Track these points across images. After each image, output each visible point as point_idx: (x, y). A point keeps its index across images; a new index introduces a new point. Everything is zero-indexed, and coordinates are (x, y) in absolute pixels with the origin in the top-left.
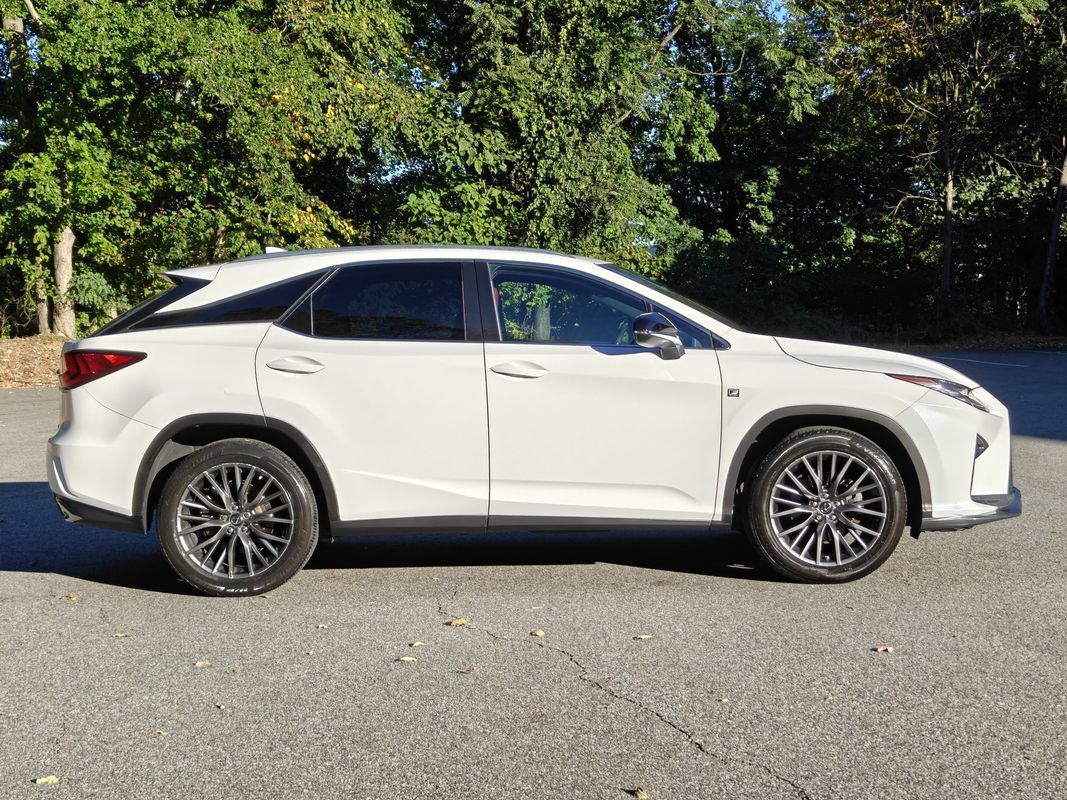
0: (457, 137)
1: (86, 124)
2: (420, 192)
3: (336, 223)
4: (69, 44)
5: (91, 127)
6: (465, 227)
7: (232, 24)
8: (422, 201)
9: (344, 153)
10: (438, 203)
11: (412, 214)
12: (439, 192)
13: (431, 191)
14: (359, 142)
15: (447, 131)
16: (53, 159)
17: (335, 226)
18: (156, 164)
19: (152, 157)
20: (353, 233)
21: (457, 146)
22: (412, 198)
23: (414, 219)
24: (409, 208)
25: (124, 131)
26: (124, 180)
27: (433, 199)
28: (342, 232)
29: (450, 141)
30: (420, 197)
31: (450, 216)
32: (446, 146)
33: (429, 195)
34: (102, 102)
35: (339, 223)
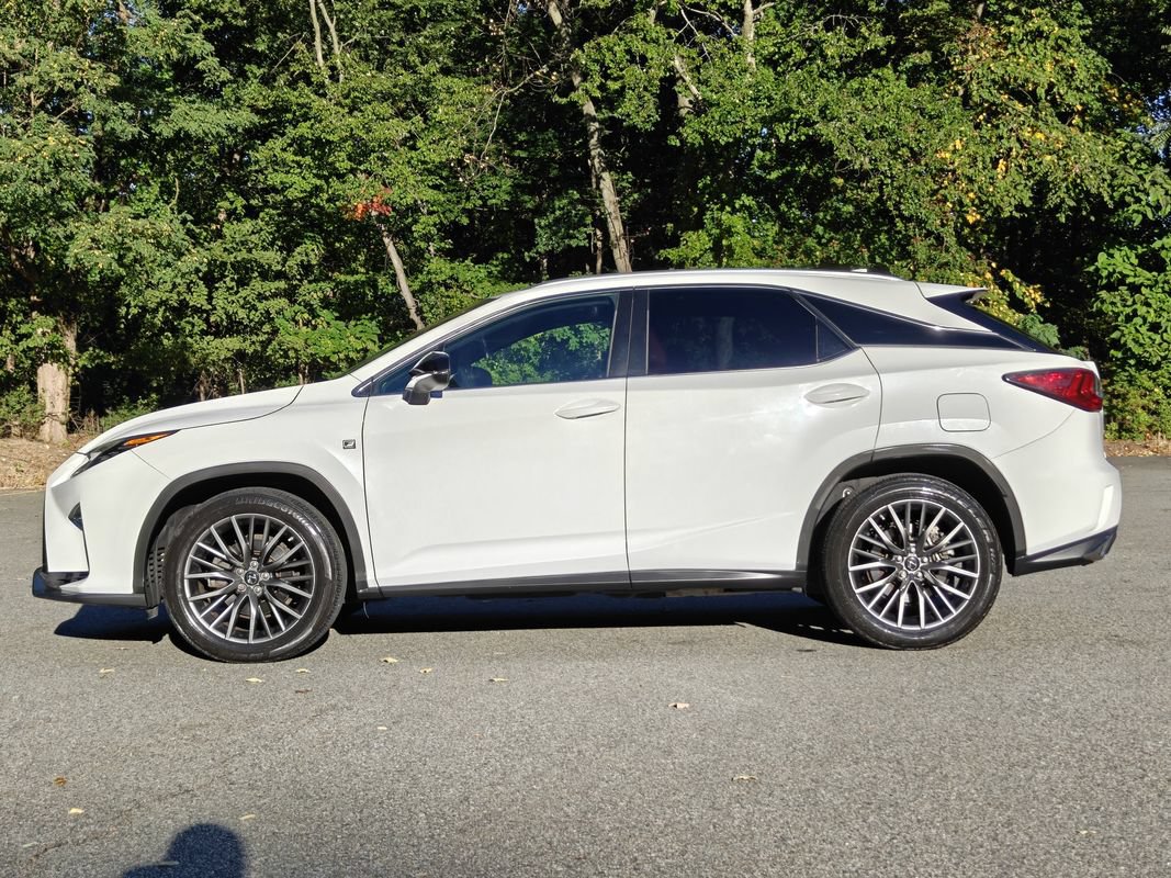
0: (1147, 185)
1: (744, 197)
2: (1111, 251)
3: (1019, 288)
4: (713, 117)
5: (747, 200)
6: (1163, 288)
7: (887, 81)
8: (1112, 261)
9: (1011, 212)
10: (1136, 262)
11: (1101, 277)
12: (1136, 249)
13: (1126, 248)
14: (1030, 198)
15: (1134, 179)
16: (710, 235)
17: (1019, 295)
18: (823, 237)
19: (819, 229)
20: (1039, 301)
21: (1148, 195)
22: (1102, 257)
23: (1105, 281)
24: (1097, 269)
25: (794, 204)
26: (780, 254)
27: (1128, 258)
28: (1026, 300)
29: (1138, 190)
30: (1112, 256)
31: (1145, 276)
32: (1133, 196)
33: (1123, 253)
34: (774, 175)
35: (1024, 290)
